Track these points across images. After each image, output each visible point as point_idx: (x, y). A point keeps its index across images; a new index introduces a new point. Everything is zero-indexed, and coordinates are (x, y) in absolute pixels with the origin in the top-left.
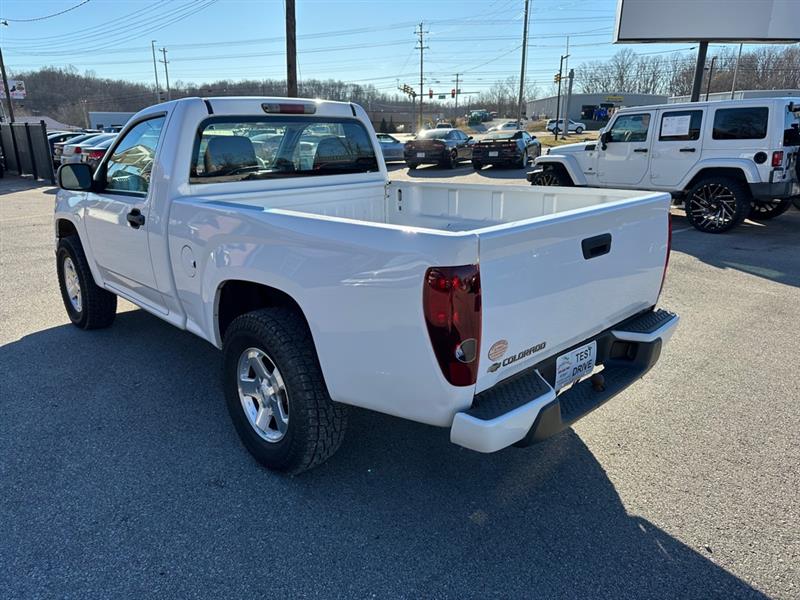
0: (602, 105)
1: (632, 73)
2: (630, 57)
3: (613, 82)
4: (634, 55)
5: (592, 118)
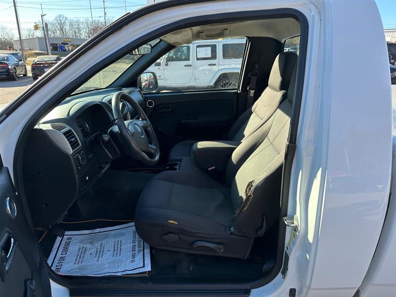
2: (64, 19)
3: (58, 32)
4: (66, 18)
5: (57, 50)
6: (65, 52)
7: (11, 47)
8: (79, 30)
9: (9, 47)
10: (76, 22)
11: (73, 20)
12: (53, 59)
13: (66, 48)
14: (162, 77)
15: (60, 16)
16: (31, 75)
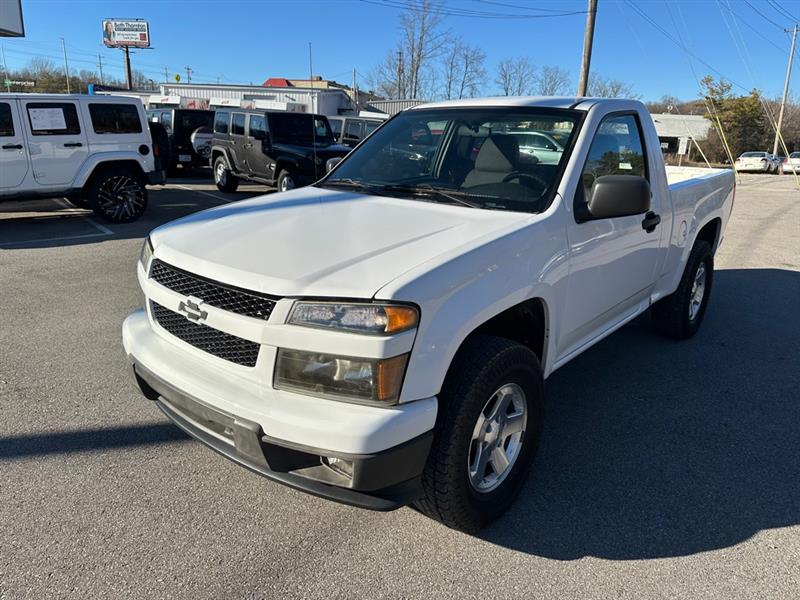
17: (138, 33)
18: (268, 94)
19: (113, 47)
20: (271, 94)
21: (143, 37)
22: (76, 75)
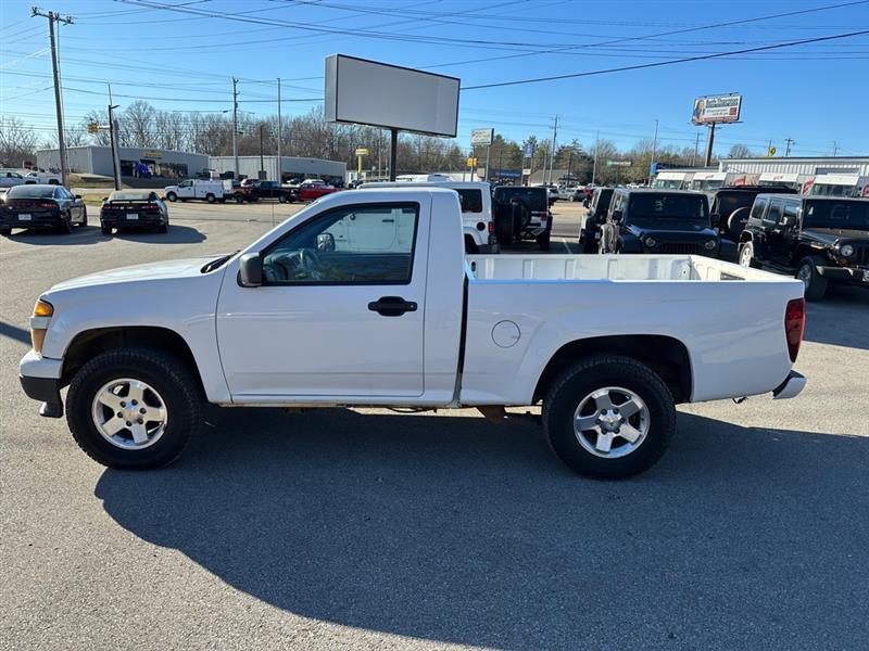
0: (142, 161)
1: (153, 128)
2: (147, 111)
3: (133, 136)
4: (151, 109)
5: (131, 174)
6: (147, 180)
7: (30, 164)
8: (178, 135)
9: (26, 163)
10: (173, 116)
11: (166, 114)
12: (140, 197)
13: (150, 170)
14: (345, 237)
15: (139, 104)
16: (100, 225)
17: (729, 108)
18: (850, 166)
19: (700, 124)
20: (854, 166)
21: (733, 111)
22: (678, 153)
